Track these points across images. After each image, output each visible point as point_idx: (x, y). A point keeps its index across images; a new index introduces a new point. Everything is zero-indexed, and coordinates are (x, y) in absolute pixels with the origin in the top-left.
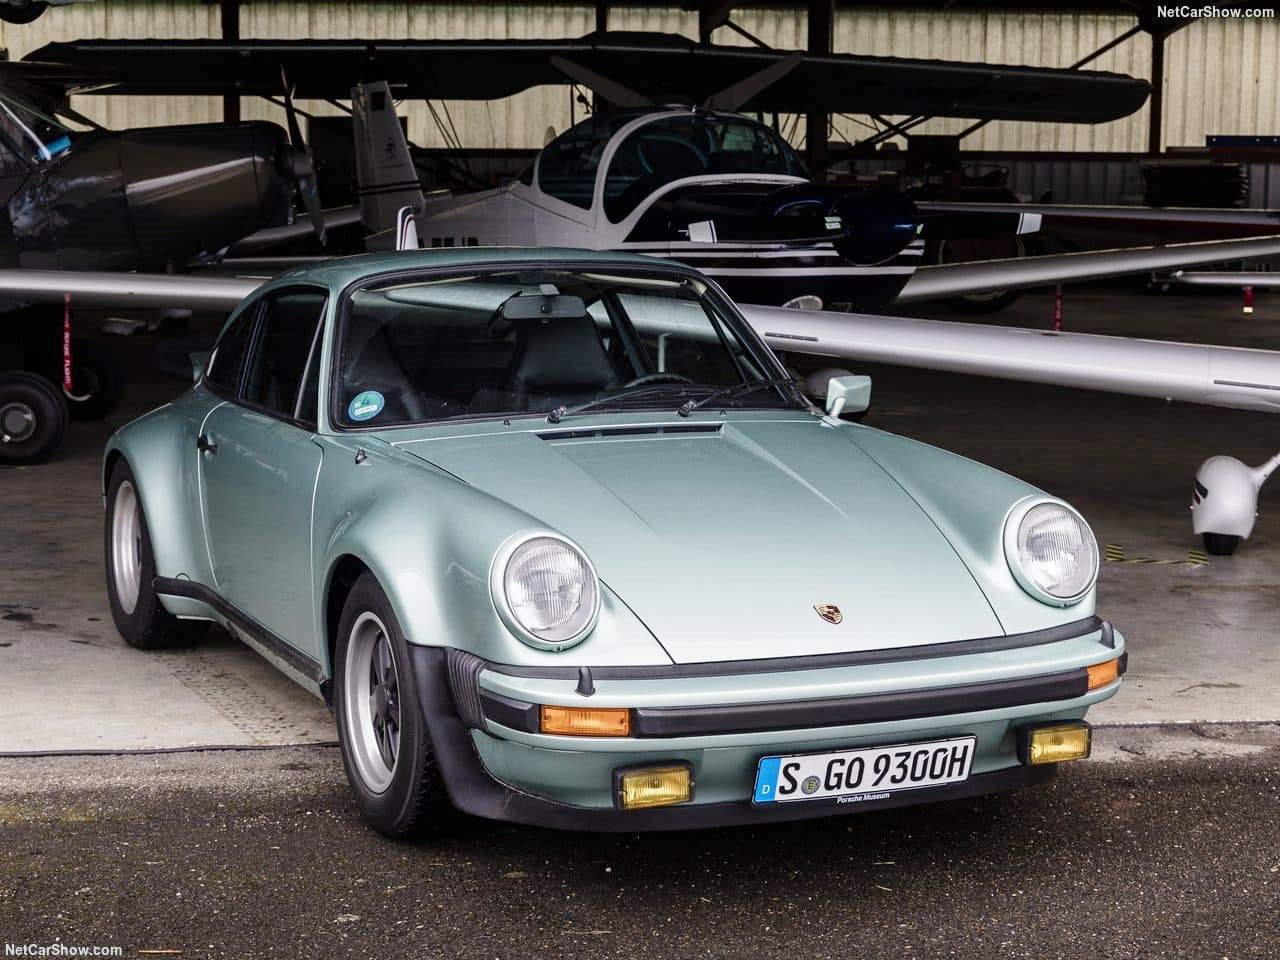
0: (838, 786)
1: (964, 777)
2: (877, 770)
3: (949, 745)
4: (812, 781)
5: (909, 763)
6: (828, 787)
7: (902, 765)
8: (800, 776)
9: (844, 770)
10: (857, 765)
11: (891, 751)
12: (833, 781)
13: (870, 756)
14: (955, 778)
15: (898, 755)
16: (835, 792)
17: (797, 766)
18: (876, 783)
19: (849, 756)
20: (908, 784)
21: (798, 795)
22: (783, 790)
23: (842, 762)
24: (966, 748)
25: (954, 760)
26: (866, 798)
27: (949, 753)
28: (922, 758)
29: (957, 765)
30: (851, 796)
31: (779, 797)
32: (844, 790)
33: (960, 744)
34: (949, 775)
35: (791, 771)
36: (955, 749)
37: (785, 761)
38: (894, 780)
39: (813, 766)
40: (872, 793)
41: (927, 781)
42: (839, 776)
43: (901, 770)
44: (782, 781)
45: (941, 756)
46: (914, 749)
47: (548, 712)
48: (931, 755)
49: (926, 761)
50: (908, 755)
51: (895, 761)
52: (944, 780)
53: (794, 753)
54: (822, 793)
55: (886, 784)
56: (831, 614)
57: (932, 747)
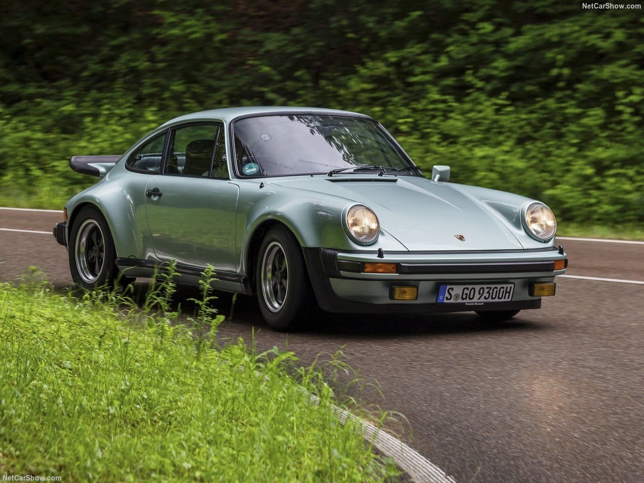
0: (466, 298)
1: (510, 300)
2: (479, 293)
3: (505, 286)
4: (457, 296)
5: (491, 292)
6: (463, 299)
7: (488, 292)
8: (453, 293)
9: (468, 292)
10: (473, 290)
11: (485, 286)
12: (464, 297)
13: (477, 287)
14: (506, 300)
15: (487, 288)
16: (465, 301)
17: (452, 289)
18: (479, 299)
19: (470, 287)
20: (490, 300)
21: (452, 301)
22: (447, 297)
23: (468, 289)
24: (511, 288)
25: (506, 292)
26: (476, 304)
27: (505, 289)
28: (495, 290)
29: (507, 294)
30: (471, 303)
31: (445, 301)
32: (468, 300)
33: (509, 286)
34: (505, 298)
35: (450, 290)
36: (507, 288)
37: (448, 287)
38: (485, 298)
39: (457, 290)
40: (478, 303)
41: (497, 300)
42: (466, 294)
43: (488, 294)
44: (447, 295)
45: (502, 290)
46: (493, 286)
47: (367, 265)
48: (498, 289)
49: (497, 292)
50: (490, 288)
51: (486, 291)
52: (502, 300)
53: (452, 284)
54: (460, 301)
55: (482, 300)
56: (461, 238)
57: (499, 286)
